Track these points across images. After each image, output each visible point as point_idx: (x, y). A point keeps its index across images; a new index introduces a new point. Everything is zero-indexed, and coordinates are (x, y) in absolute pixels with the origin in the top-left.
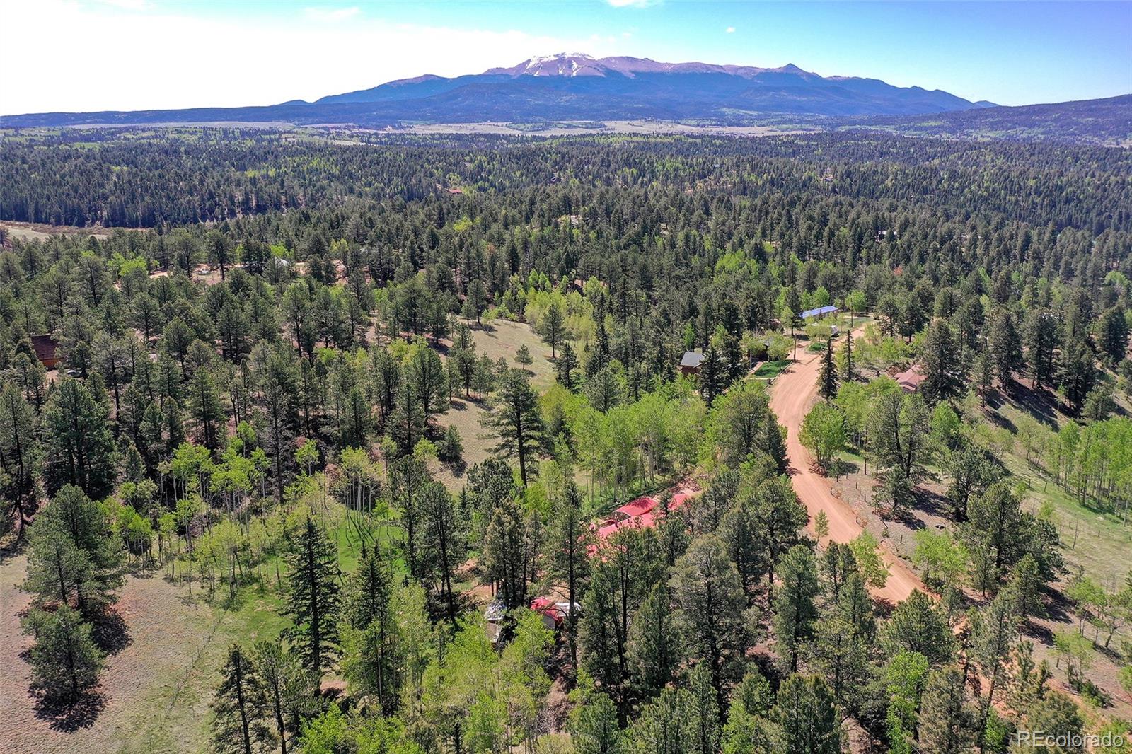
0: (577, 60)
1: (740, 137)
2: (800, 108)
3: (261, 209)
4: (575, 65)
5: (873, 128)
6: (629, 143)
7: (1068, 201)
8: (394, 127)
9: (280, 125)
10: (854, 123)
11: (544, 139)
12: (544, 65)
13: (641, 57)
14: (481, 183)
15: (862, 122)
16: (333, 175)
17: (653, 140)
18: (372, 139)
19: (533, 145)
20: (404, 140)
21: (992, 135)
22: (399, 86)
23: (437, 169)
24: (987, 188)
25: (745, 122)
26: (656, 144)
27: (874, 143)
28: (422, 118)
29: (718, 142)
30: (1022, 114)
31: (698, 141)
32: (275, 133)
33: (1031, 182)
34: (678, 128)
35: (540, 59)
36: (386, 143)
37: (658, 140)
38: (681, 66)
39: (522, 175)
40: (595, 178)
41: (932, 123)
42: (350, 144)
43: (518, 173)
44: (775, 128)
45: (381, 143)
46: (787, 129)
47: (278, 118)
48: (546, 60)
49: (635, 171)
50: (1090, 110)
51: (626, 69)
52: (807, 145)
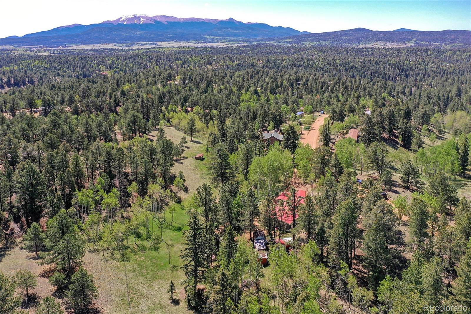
0: (142, 17)
1: (217, 47)
2: (236, 35)
3: (17, 84)
4: (142, 19)
5: (267, 42)
6: (172, 51)
7: (352, 68)
8: (63, 47)
9: (7, 47)
10: (259, 41)
11: (134, 50)
12: (129, 19)
13: (170, 15)
14: (115, 69)
15: (262, 40)
16: (47, 68)
17: (182, 49)
18: (55, 52)
19: (131, 52)
20: (70, 52)
21: (312, 44)
22: (63, 29)
23: (94, 64)
24: (322, 64)
25: (215, 41)
26: (184, 51)
27: (271, 48)
28: (76, 43)
29: (209, 49)
30: (321, 36)
31: (201, 49)
32: (8, 50)
33: (338, 61)
34: (188, 44)
35: (126, 17)
36: (62, 54)
37: (184, 49)
38: (187, 19)
39: (133, 65)
40: (165, 65)
41: (289, 40)
42: (45, 54)
43: (131, 65)
44: (228, 43)
45: (60, 53)
46: (233, 44)
47: (6, 44)
48: (129, 17)
49: (181, 62)
50: (346, 34)
51: (164, 21)
52: (245, 50)
